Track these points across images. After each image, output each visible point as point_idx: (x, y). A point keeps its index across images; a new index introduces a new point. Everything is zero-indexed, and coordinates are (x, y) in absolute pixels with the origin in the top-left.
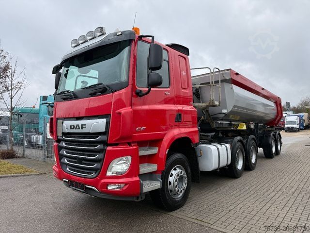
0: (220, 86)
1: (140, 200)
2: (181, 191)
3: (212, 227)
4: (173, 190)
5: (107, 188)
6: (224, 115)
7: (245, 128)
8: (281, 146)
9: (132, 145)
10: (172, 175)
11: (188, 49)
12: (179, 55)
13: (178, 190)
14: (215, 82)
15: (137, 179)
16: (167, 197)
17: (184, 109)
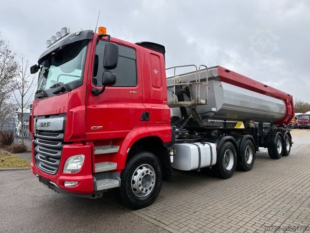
0: (207, 84)
1: (96, 197)
2: (146, 191)
3: (166, 228)
4: (137, 189)
5: (64, 185)
6: (213, 114)
7: (242, 126)
8: (291, 146)
9: (87, 143)
10: (136, 174)
11: (163, 47)
12: (151, 53)
13: (142, 190)
14: (201, 80)
15: (90, 177)
16: (129, 196)
17: (152, 108)
